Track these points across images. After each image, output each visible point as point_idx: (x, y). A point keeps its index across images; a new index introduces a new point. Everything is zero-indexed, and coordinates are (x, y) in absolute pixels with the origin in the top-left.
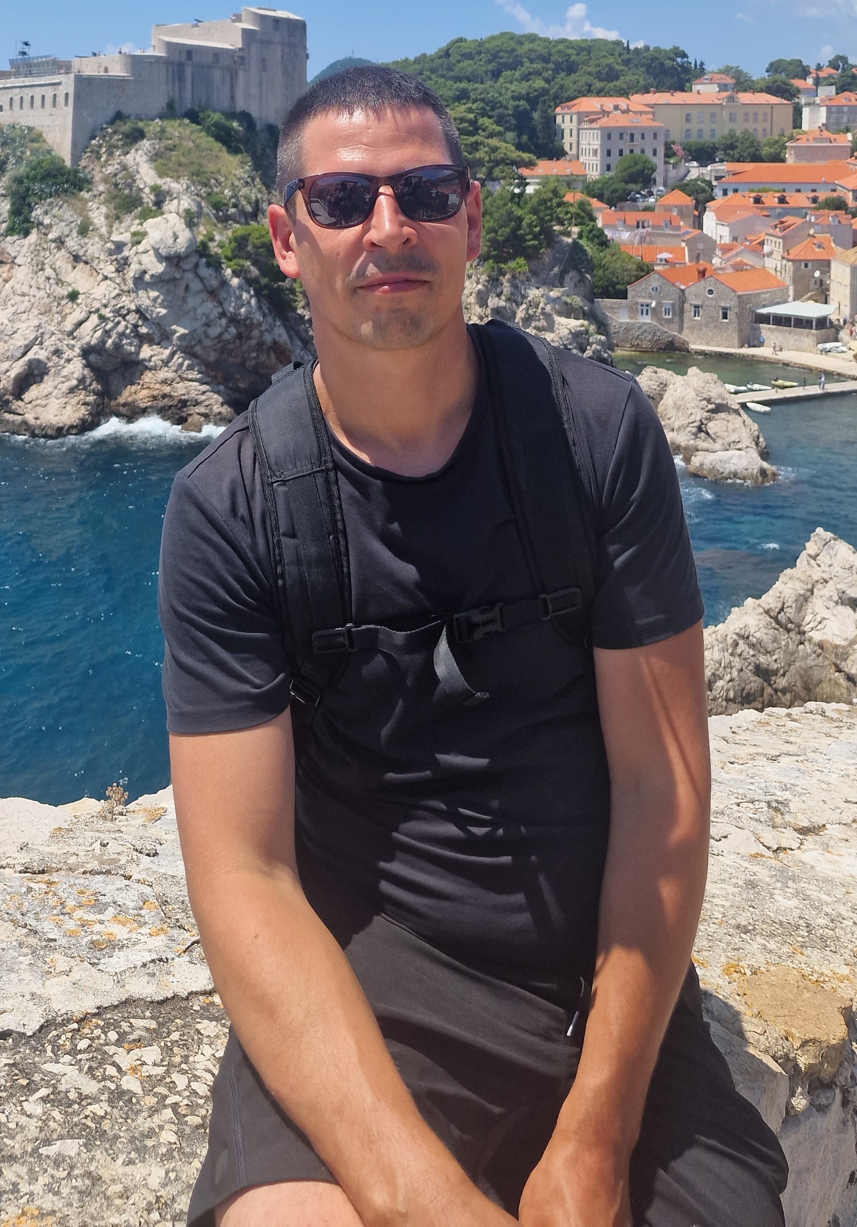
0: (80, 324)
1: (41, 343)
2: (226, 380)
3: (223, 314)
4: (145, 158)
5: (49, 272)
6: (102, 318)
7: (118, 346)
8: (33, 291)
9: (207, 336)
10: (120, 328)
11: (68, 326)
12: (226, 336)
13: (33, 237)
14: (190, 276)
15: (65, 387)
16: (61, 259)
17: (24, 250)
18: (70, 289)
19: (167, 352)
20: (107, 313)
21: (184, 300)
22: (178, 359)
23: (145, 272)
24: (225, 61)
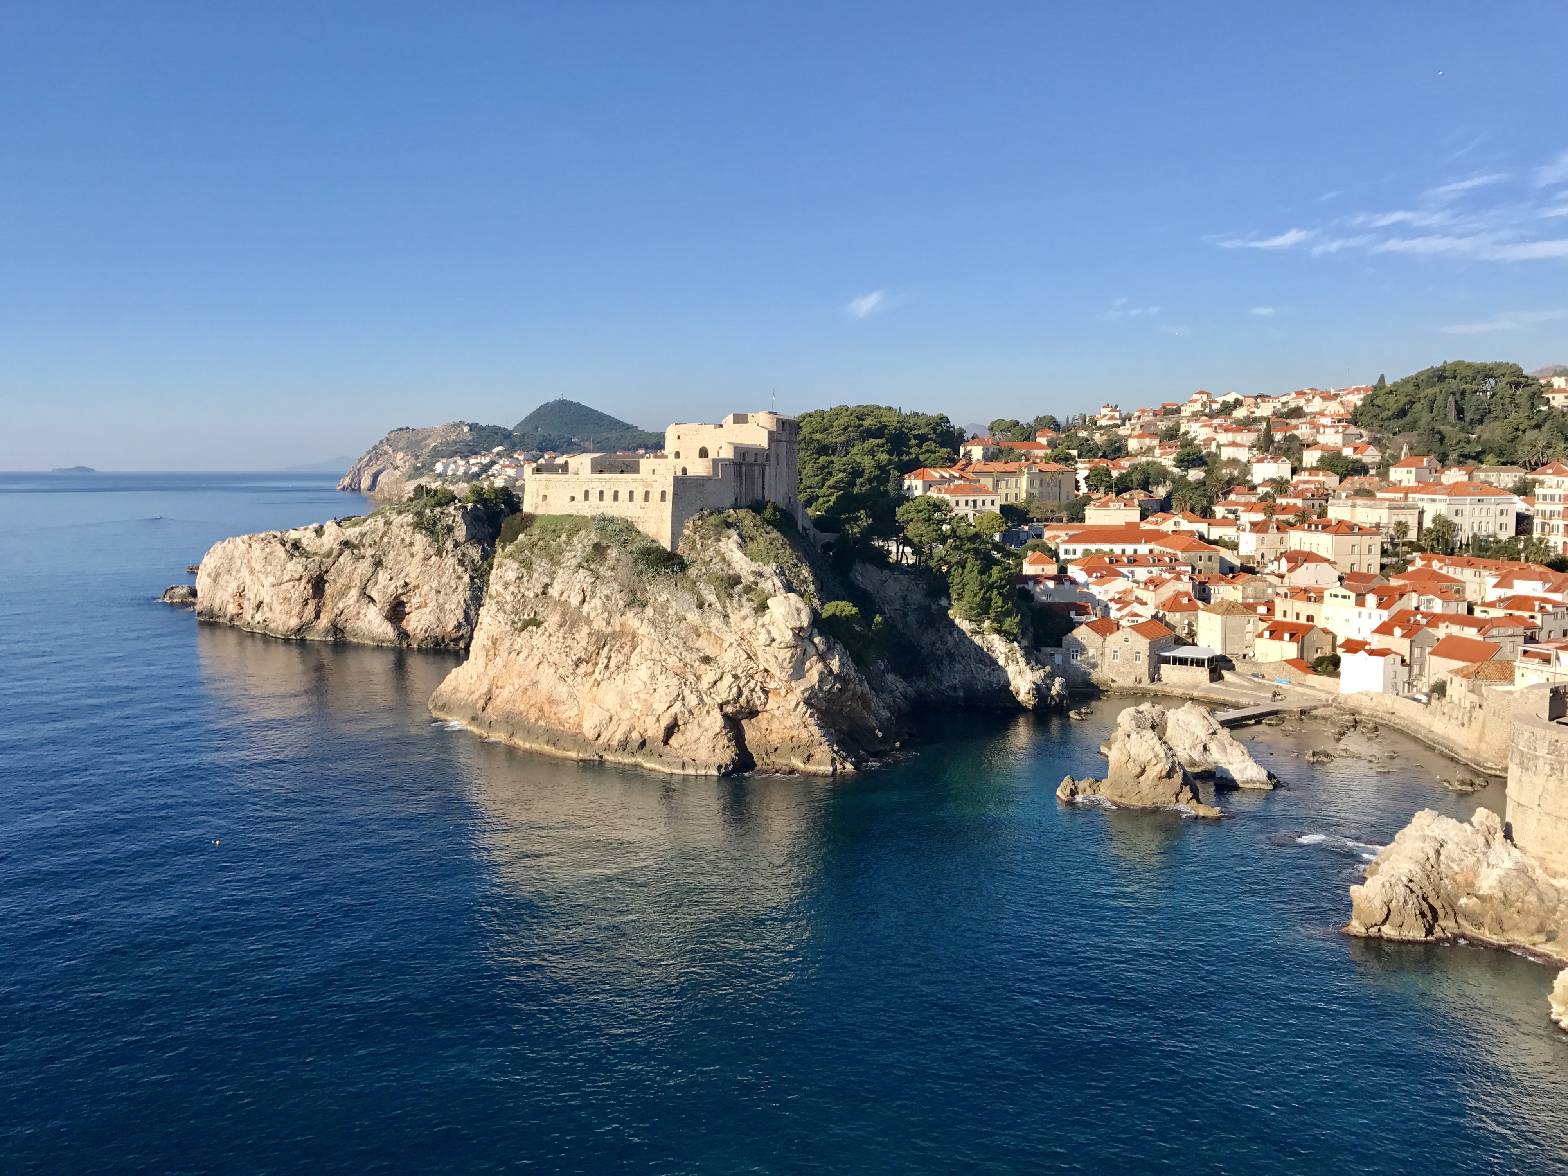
0: (716, 682)
1: (683, 699)
2: (834, 725)
4: (735, 545)
5: (674, 641)
6: (736, 677)
7: (748, 700)
8: (664, 656)
9: (821, 690)
10: (752, 684)
11: (704, 685)
12: (835, 690)
13: (649, 611)
14: (807, 642)
15: (711, 734)
17: (646, 622)
18: (702, 655)
19: (794, 703)
20: (739, 671)
22: (802, 707)
23: (773, 640)
24: (761, 460)
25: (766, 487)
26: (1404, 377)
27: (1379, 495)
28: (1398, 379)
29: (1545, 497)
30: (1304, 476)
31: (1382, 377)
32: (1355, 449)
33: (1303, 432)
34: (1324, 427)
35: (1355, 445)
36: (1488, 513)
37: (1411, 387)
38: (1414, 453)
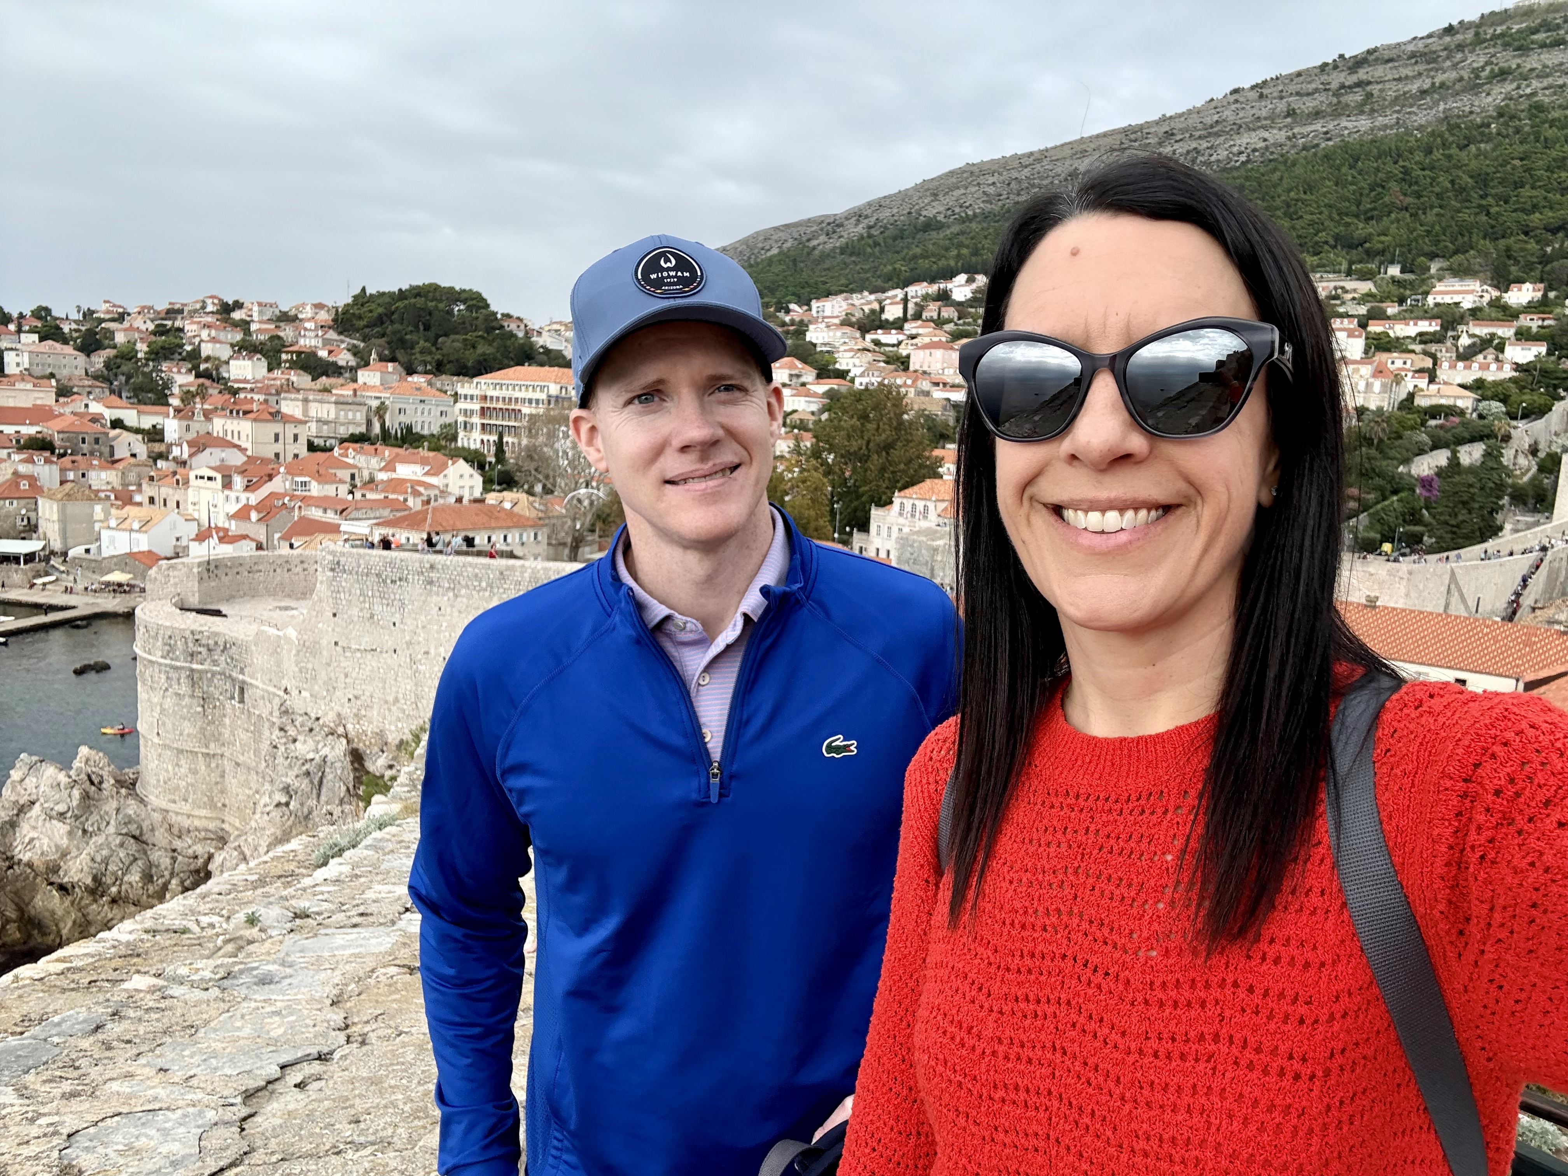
26: (381, 291)
27: (334, 391)
28: (374, 292)
29: (466, 397)
30: (277, 373)
31: (364, 289)
32: (330, 352)
33: (287, 332)
34: (306, 329)
35: (332, 348)
36: (429, 413)
37: (387, 300)
38: (382, 359)
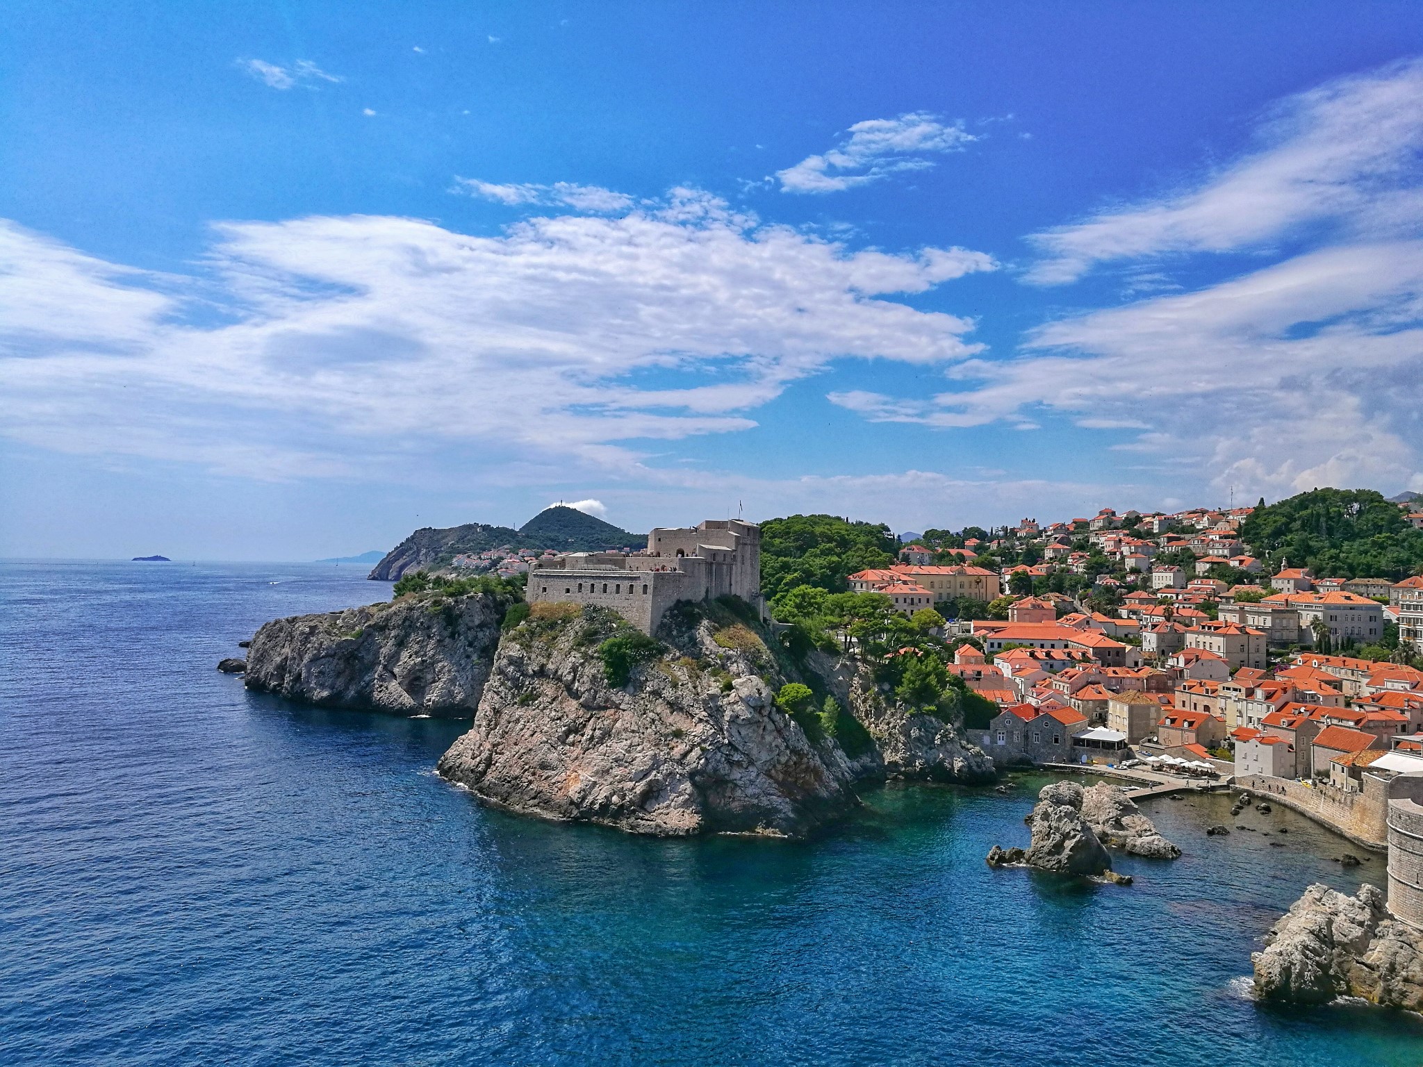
0: (685, 755)
1: (658, 769)
3: (787, 747)
4: (707, 632)
5: (651, 716)
6: (703, 750)
7: (716, 770)
8: (642, 729)
9: (779, 762)
10: (718, 756)
11: (677, 755)
12: (790, 763)
13: (631, 689)
14: (766, 719)
15: (681, 800)
16: (661, 708)
17: (626, 699)
18: (674, 729)
19: (754, 774)
20: (706, 746)
21: (763, 737)
22: (762, 778)
23: (737, 717)
24: (728, 560)
25: (733, 583)
26: (1280, 501)
28: (1274, 503)
29: (1408, 607)
30: (1196, 583)
31: (1262, 499)
32: (1241, 562)
33: (1194, 545)
34: (1213, 541)
35: (1242, 558)
36: (1359, 620)
37: (1287, 509)
38: (1290, 565)
